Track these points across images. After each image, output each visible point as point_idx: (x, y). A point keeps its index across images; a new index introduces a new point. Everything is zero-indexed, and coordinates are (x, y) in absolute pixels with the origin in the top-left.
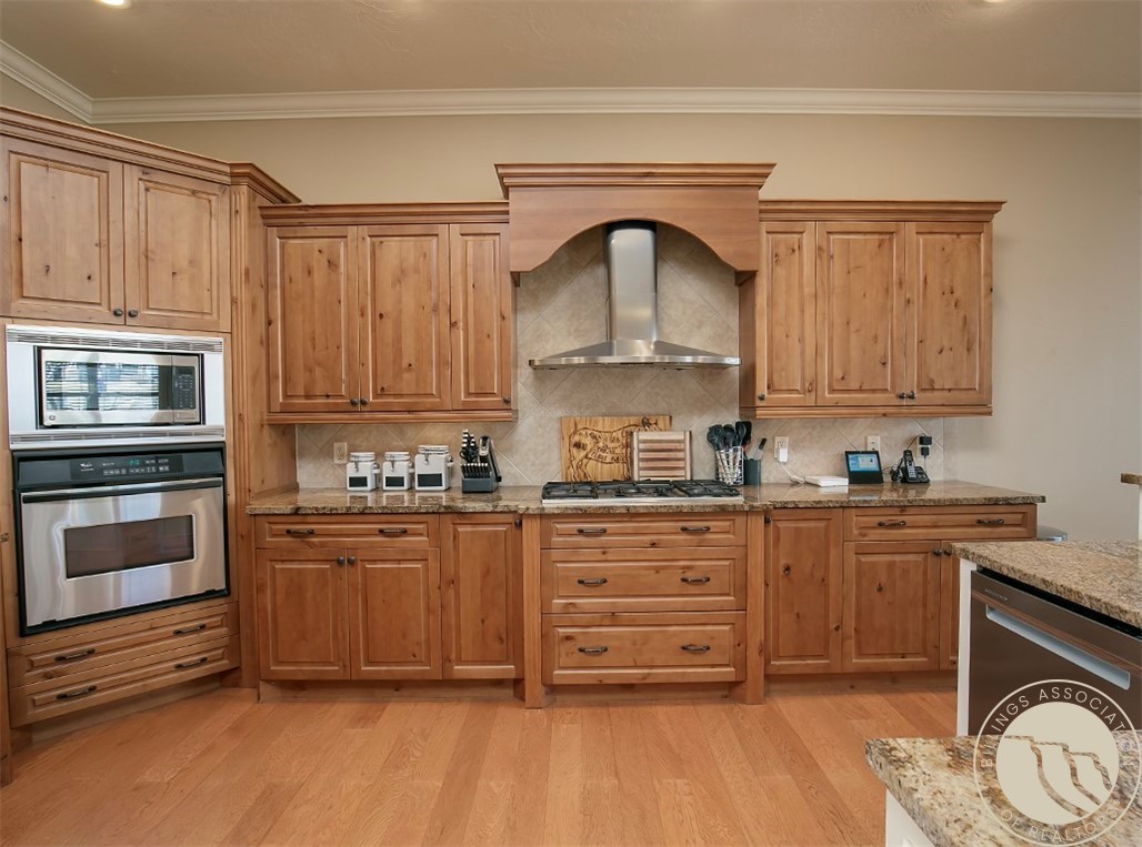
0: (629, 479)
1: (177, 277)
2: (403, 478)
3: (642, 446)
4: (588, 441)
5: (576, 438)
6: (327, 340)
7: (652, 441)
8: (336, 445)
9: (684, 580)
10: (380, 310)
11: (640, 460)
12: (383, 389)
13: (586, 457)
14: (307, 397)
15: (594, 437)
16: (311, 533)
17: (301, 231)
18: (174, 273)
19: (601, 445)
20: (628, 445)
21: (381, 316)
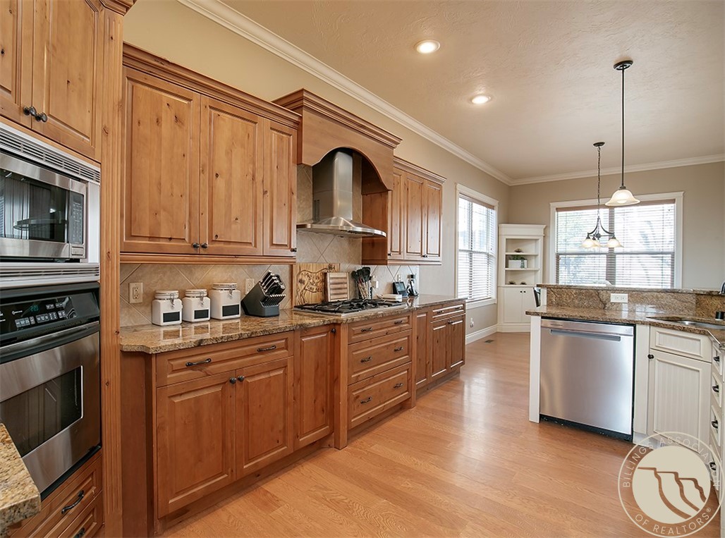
0: (325, 301)
1: (71, 84)
2: (208, 310)
3: (331, 281)
4: (306, 279)
5: (300, 277)
6: (172, 188)
7: (337, 278)
8: (132, 285)
9: (396, 350)
10: (216, 170)
11: (331, 289)
12: (217, 236)
13: (304, 288)
14: (151, 238)
15: (308, 276)
16: (209, 362)
17: (151, 80)
18: (68, 82)
19: (311, 281)
20: (325, 281)
21: (217, 175)
